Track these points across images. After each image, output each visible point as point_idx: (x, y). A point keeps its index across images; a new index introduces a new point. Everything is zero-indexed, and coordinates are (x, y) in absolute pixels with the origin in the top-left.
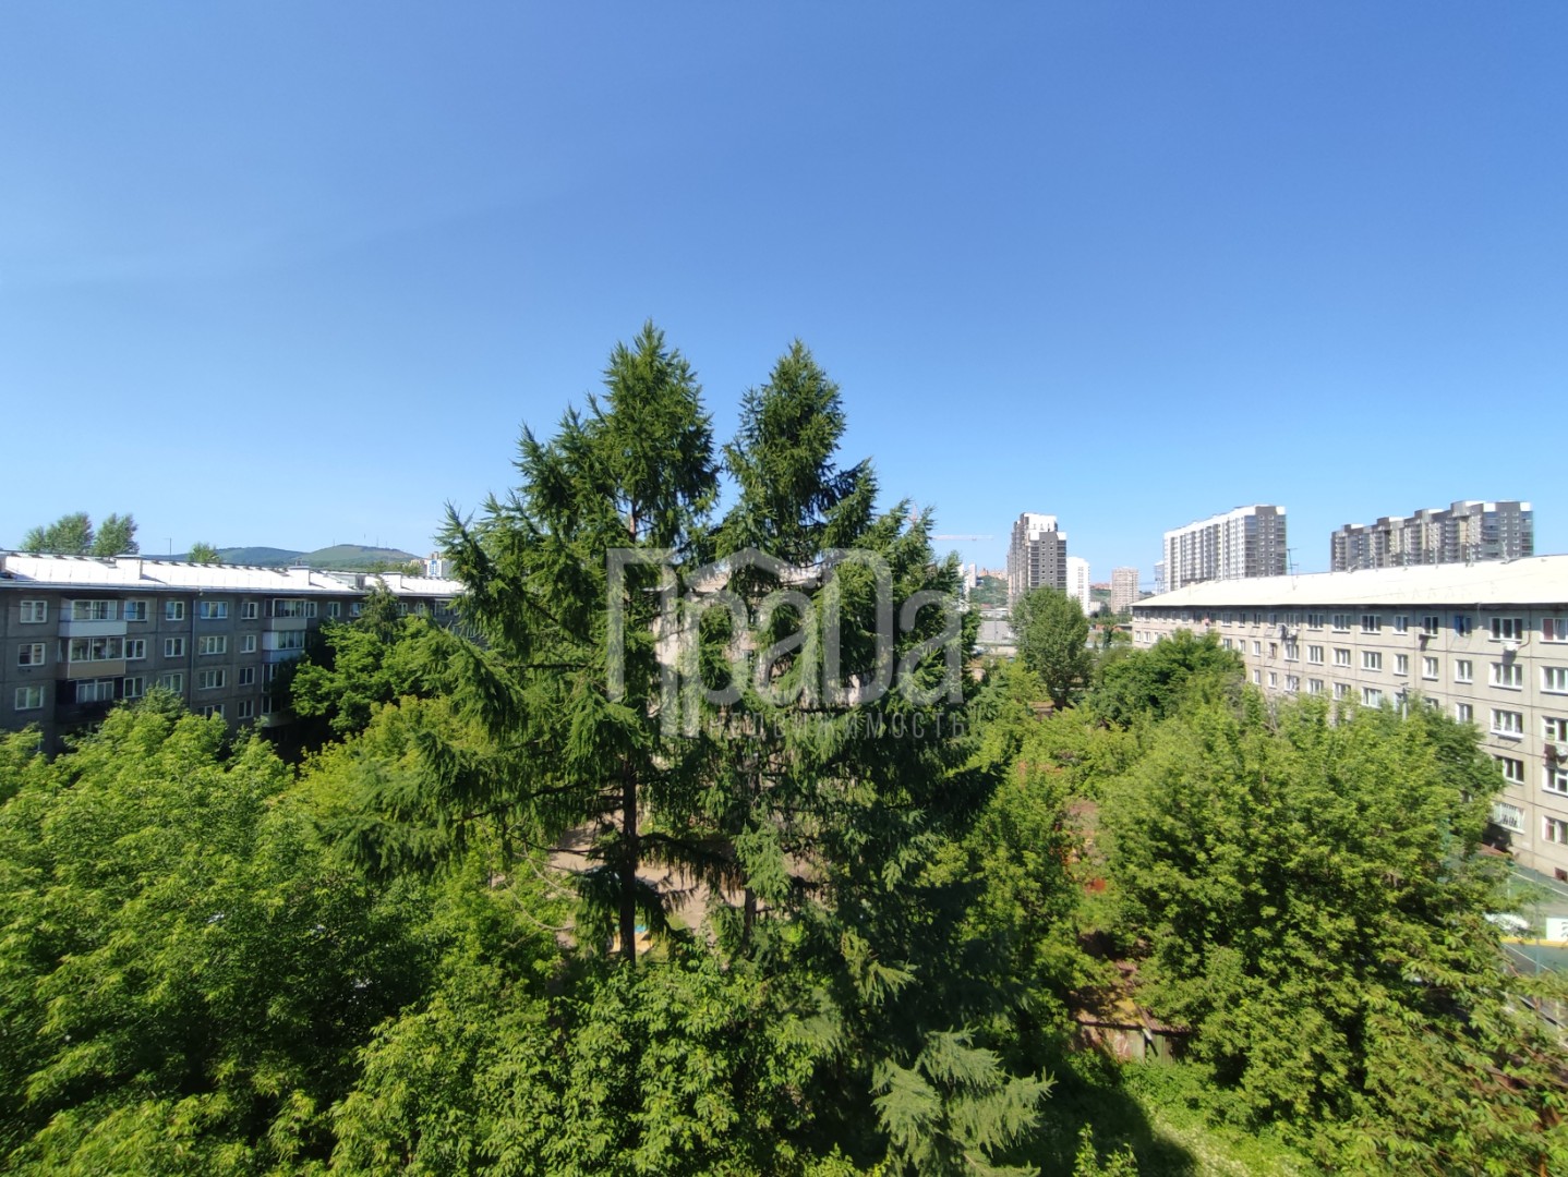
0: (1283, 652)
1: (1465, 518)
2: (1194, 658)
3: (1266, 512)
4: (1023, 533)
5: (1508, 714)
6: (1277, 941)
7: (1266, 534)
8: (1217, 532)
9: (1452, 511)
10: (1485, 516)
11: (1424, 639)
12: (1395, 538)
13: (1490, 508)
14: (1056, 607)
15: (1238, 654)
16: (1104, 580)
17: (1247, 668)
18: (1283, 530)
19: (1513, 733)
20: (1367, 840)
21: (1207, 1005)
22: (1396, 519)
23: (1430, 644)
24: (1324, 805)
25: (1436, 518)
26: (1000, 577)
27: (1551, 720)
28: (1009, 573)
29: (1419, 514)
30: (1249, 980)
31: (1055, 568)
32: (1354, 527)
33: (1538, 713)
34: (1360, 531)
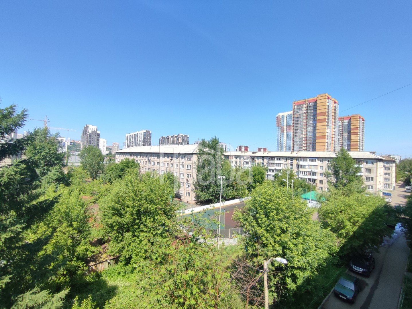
0: (148, 163)
1: (180, 137)
2: (129, 165)
3: (148, 132)
4: (86, 130)
5: (182, 174)
6: (139, 228)
7: (148, 137)
8: (138, 135)
9: (178, 136)
10: (183, 137)
11: (171, 160)
12: (170, 140)
13: (184, 136)
14: (94, 152)
15: (139, 164)
16: (110, 145)
17: (141, 167)
18: (151, 136)
19: (183, 177)
20: (156, 201)
21: (123, 248)
22: (170, 136)
23: (172, 161)
24: (149, 195)
25: (176, 137)
26: (79, 143)
27: (187, 174)
28: (82, 142)
29: (174, 136)
30: (133, 238)
31: (96, 141)
32: (163, 137)
33: (186, 173)
34: (164, 138)
